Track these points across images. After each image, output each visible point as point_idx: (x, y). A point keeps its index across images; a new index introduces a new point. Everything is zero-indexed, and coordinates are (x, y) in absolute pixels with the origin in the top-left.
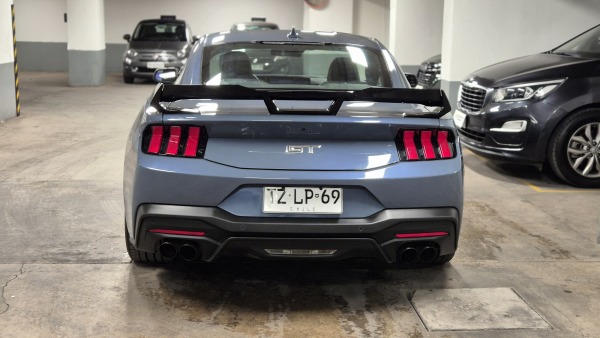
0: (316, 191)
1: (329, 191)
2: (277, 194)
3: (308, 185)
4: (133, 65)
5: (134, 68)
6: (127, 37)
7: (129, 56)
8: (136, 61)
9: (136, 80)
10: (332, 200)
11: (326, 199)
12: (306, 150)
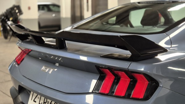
2: (34, 95)
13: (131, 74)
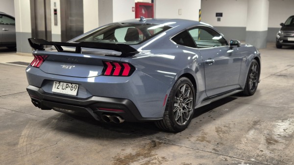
0: (70, 85)
1: (74, 85)
2: (58, 84)
3: (67, 82)
4: (280, 39)
5: (281, 40)
6: (282, 24)
7: (279, 34)
8: (282, 37)
9: (283, 47)
10: (74, 89)
11: (72, 89)
12: (69, 67)
13: (122, 64)
